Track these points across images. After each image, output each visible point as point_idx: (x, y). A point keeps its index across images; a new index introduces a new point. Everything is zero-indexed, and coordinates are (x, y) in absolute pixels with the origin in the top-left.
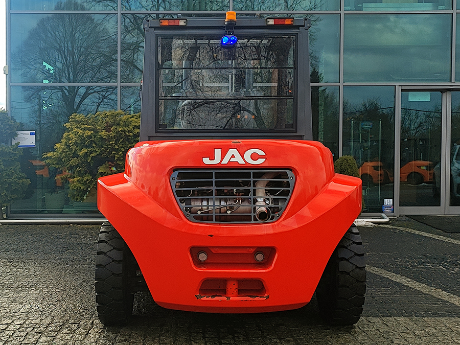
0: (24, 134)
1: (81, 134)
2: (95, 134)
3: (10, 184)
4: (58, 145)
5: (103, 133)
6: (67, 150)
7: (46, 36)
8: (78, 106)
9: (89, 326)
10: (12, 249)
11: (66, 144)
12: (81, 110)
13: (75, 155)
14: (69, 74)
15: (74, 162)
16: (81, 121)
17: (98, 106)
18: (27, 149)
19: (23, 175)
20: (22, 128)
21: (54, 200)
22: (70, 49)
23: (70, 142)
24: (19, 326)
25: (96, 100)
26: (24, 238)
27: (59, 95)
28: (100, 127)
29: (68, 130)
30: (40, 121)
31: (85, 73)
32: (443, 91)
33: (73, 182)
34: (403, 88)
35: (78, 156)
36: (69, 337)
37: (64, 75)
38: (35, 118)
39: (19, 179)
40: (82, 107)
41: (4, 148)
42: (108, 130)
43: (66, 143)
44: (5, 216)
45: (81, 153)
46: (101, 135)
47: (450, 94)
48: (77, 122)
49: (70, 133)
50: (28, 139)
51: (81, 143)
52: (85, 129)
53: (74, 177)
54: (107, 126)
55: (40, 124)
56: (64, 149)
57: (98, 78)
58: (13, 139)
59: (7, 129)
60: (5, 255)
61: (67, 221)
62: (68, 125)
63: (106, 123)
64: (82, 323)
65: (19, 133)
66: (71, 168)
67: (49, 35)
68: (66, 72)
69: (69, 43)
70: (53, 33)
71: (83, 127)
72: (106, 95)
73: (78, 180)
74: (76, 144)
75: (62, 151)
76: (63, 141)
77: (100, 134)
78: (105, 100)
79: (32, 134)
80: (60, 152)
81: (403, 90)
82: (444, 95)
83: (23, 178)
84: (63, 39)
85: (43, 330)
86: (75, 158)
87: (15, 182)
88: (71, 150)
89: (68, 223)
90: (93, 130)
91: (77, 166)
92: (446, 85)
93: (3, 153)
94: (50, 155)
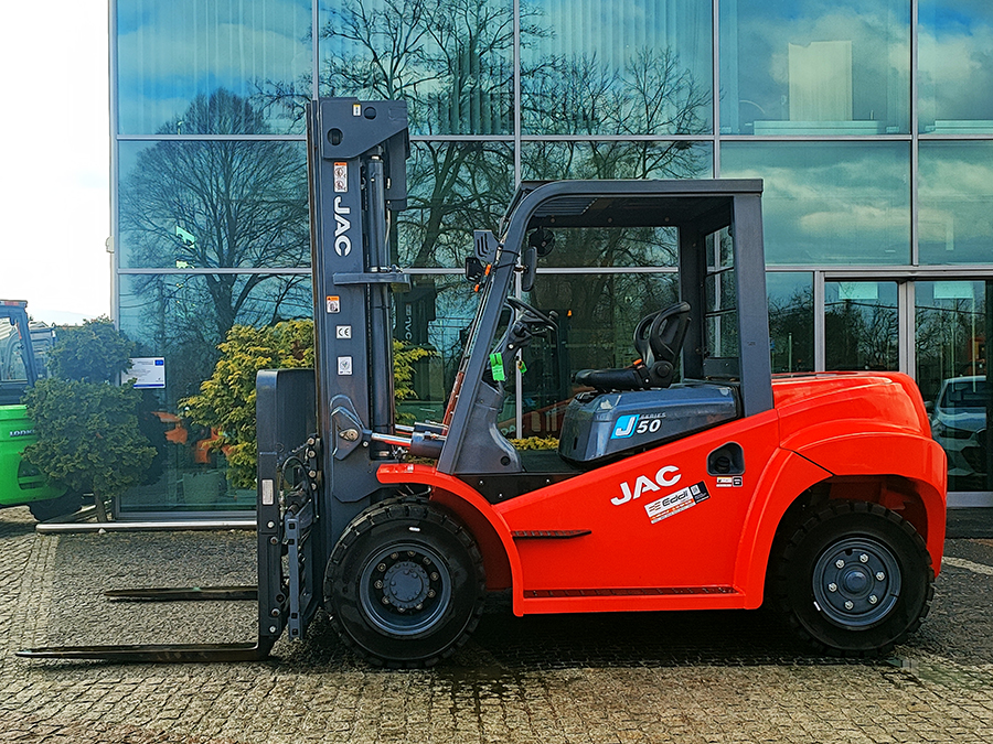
0: (143, 363)
1: (249, 363)
2: (274, 362)
3: (120, 456)
4: (207, 384)
5: (289, 361)
6: (223, 392)
7: (175, 164)
8: (240, 303)
9: (270, 684)
10: (131, 571)
11: (222, 382)
12: (246, 310)
13: (239, 402)
14: (220, 242)
15: (236, 414)
16: (249, 339)
17: (279, 302)
18: (149, 392)
19: (144, 439)
20: (141, 351)
21: (201, 486)
22: (223, 189)
23: (230, 378)
24: (155, 687)
25: (274, 291)
26: (148, 554)
27: (200, 281)
28: (283, 351)
29: (225, 356)
30: (163, 335)
31: (252, 239)
32: (901, 280)
33: (236, 451)
34: (828, 275)
35: (243, 404)
36: (238, 701)
37: (210, 242)
38: (154, 328)
39: (137, 446)
40: (247, 304)
41: (109, 389)
42: (299, 357)
43: (222, 379)
44: (109, 517)
45: (248, 399)
46: (284, 366)
47: (911, 286)
48: (242, 341)
49: (230, 361)
50: (150, 373)
51: (250, 381)
52: (255, 354)
53: (237, 443)
54: (296, 348)
55: (164, 339)
56: (219, 391)
57: (278, 248)
58: (123, 373)
59: (115, 354)
60: (117, 581)
61: (226, 523)
62: (225, 347)
63: (295, 342)
64: (257, 681)
65: (134, 360)
66: (230, 427)
67: (181, 162)
68: (215, 238)
69: (220, 179)
70: (188, 160)
71: (252, 349)
72: (294, 281)
73: (244, 448)
74: (240, 381)
75: (215, 395)
76: (217, 376)
77: (283, 363)
78: (292, 290)
79: (157, 363)
80: (210, 396)
81: (827, 280)
82: (902, 288)
83: (143, 444)
84: (208, 171)
85: (194, 691)
86: (239, 408)
87: (129, 453)
88: (231, 393)
89: (228, 528)
90: (270, 355)
91: (241, 423)
92: (903, 270)
93: (106, 399)
94: (192, 401)
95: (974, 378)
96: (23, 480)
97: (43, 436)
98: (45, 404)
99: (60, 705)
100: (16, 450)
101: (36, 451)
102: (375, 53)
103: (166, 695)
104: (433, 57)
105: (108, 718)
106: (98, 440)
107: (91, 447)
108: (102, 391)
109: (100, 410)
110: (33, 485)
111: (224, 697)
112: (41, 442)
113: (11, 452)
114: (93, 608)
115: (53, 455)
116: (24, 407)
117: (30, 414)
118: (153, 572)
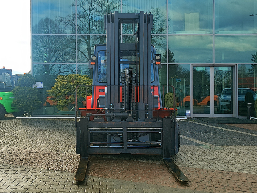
0: (38, 83)
1: (62, 83)
3: (34, 103)
4: (53, 87)
5: (71, 83)
6: (57, 89)
11: (56, 87)
13: (60, 92)
15: (59, 94)
16: (62, 78)
18: (39, 89)
19: (39, 99)
20: (37, 80)
21: (50, 110)
23: (58, 86)
26: (42, 123)
28: (70, 81)
32: (211, 66)
34: (194, 65)
42: (73, 82)
45: (62, 91)
47: (213, 68)
48: (60, 78)
49: (58, 83)
50: (40, 85)
51: (63, 87)
53: (59, 100)
54: (72, 80)
56: (55, 89)
58: (34, 85)
59: (32, 81)
61: (57, 117)
62: (57, 80)
65: (36, 82)
71: (63, 80)
74: (60, 87)
76: (55, 86)
79: (41, 83)
81: (193, 66)
82: (211, 68)
87: (36, 102)
88: (58, 90)
89: (58, 119)
90: (67, 82)
91: (60, 96)
92: (211, 64)
93: (31, 91)
94: (49, 91)
95: (228, 89)
96: (12, 108)
97: (17, 98)
98: (18, 91)
99: (35, 148)
100: (11, 101)
101: (16, 101)
102: (85, 10)
103: (55, 147)
104: (100, 11)
105: (45, 150)
106: (29, 99)
107: (27, 101)
108: (30, 89)
109: (29, 93)
110: (14, 109)
111: (66, 148)
112: (17, 100)
113: (10, 102)
114: (34, 133)
115: (19, 102)
116: (12, 92)
117: (14, 94)
118: (44, 127)
